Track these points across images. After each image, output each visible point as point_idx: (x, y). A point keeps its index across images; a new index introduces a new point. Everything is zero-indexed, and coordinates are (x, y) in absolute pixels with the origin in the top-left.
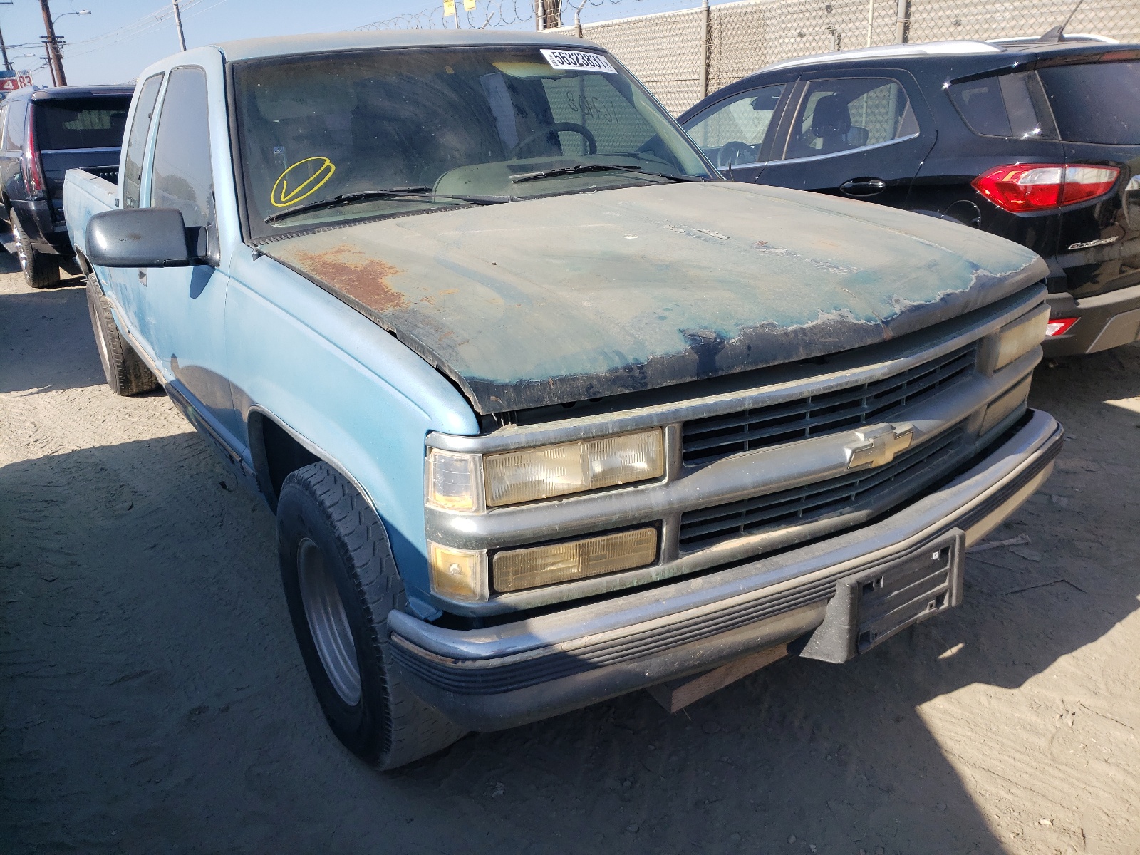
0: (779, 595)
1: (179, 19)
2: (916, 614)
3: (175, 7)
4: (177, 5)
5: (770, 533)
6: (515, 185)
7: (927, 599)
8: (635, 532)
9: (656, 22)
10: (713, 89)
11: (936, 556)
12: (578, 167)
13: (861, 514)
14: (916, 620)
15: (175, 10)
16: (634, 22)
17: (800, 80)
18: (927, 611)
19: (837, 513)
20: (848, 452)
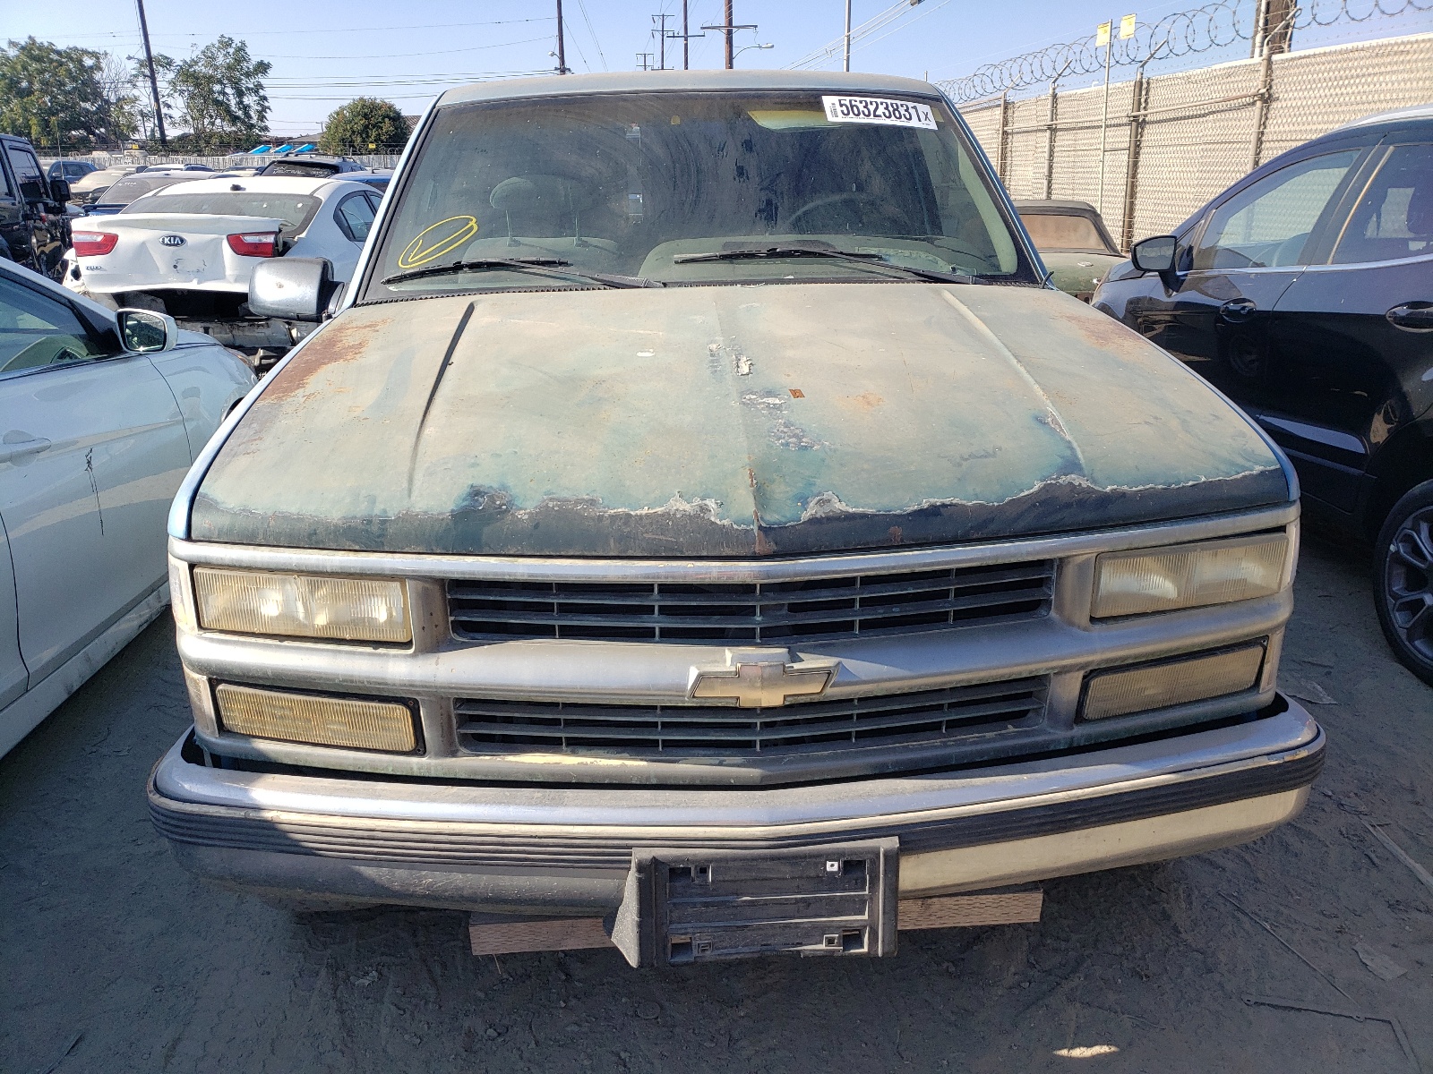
0: (537, 840)
1: (848, 52)
2: (801, 944)
3: (846, 38)
4: (849, 36)
5: (598, 760)
6: (677, 266)
7: (824, 929)
8: (380, 705)
9: (1378, 52)
10: (1266, 158)
11: (833, 867)
12: (776, 249)
13: (754, 773)
14: (799, 952)
15: (846, 42)
16: (1347, 51)
17: (1383, 144)
18: (823, 946)
19: (716, 760)
20: (693, 674)
